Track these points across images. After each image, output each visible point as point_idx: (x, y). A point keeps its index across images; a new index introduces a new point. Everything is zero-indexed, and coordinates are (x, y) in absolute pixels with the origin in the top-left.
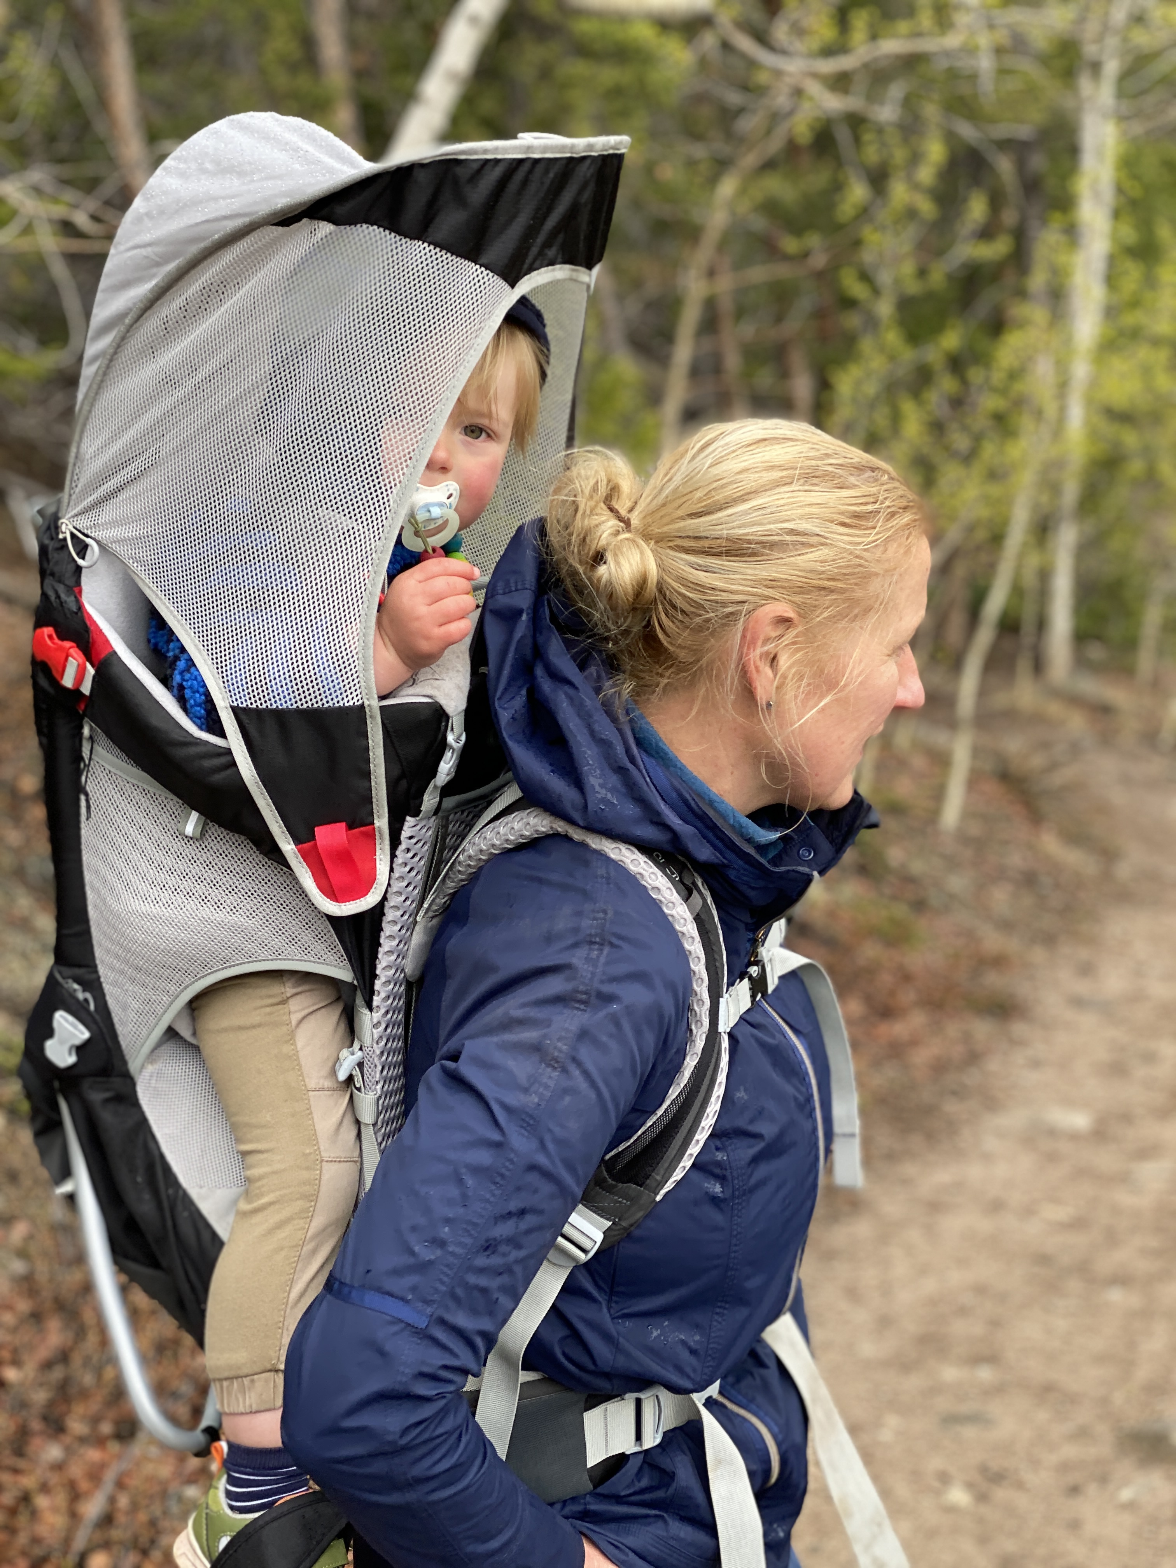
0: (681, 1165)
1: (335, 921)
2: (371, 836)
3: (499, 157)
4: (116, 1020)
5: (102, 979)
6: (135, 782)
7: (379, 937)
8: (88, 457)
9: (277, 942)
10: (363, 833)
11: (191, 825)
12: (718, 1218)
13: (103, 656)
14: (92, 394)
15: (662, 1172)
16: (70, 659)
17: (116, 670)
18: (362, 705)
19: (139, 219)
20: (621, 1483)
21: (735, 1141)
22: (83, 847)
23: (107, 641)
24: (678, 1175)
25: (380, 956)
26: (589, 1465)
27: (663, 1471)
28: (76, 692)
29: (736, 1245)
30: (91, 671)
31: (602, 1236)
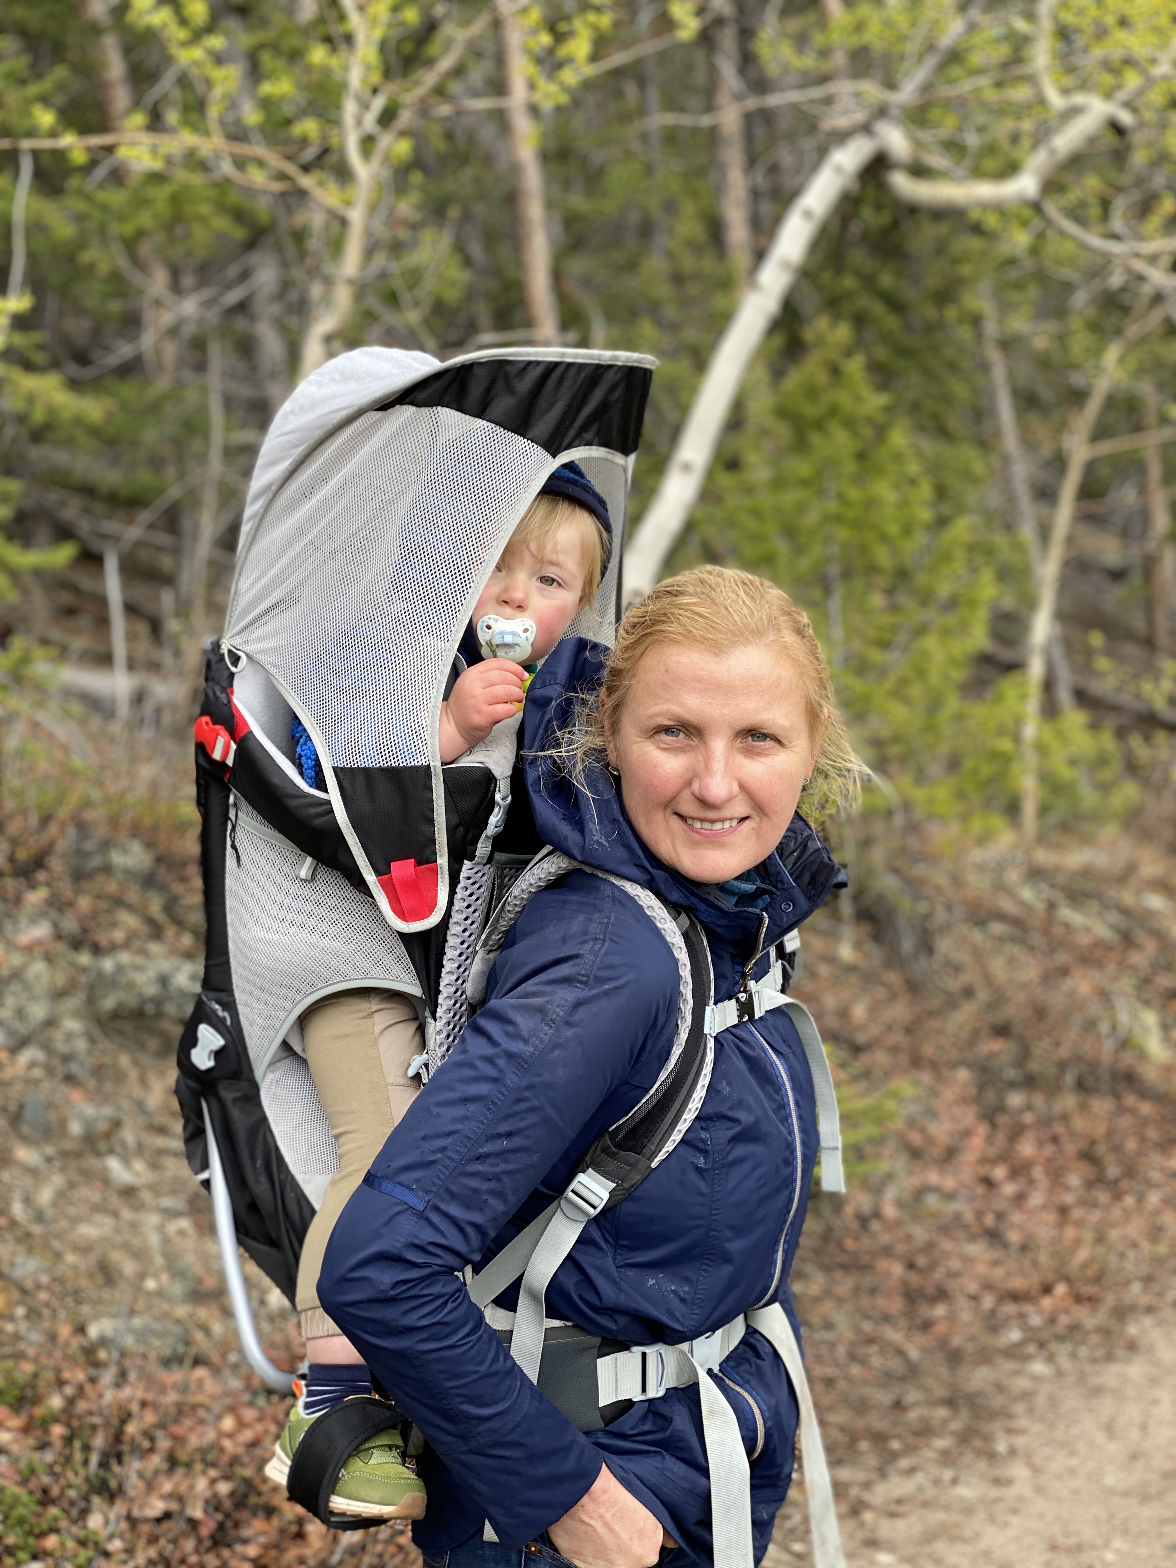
0: (672, 1138)
1: (405, 937)
2: (435, 872)
3: (540, 359)
4: (246, 1034)
5: (237, 1001)
6: (266, 839)
7: (442, 959)
8: (243, 591)
9: (366, 965)
10: (429, 869)
11: (305, 870)
12: (702, 1185)
13: (242, 735)
14: (248, 544)
15: (656, 1144)
16: (219, 737)
17: (251, 744)
18: (429, 765)
19: (286, 416)
20: (626, 1424)
21: (717, 1124)
22: (227, 893)
23: (246, 724)
24: (669, 1147)
25: (443, 975)
26: (601, 1405)
27: (663, 1417)
28: (223, 764)
29: (716, 1209)
30: (234, 746)
31: (608, 1195)
